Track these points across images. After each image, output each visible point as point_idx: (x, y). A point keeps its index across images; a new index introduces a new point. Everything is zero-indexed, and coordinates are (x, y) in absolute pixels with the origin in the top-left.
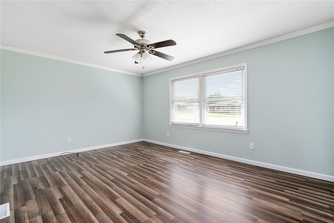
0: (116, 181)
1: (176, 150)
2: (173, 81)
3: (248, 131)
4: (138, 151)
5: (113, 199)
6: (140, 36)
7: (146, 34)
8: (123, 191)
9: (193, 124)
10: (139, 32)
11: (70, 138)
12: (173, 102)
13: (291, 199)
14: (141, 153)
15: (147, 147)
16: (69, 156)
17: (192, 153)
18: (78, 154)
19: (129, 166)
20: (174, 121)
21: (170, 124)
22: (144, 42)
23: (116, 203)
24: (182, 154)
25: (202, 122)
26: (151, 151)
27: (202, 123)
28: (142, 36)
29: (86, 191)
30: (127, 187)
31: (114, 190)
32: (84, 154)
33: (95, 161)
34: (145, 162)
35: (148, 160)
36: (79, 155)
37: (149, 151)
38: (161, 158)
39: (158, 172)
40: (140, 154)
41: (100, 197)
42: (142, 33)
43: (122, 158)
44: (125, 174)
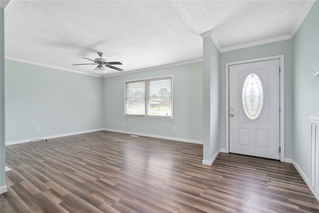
0: (81, 152)
1: (128, 135)
2: (127, 83)
3: (173, 119)
4: (99, 136)
5: (80, 159)
6: (99, 55)
7: (103, 54)
8: (87, 156)
9: (141, 115)
10: (98, 53)
11: (39, 127)
12: (127, 99)
13: (183, 153)
14: (101, 138)
15: (106, 134)
16: (39, 142)
17: (140, 136)
18: (46, 140)
19: (90, 145)
20: (127, 113)
21: (125, 116)
22: (102, 60)
23: (83, 161)
24: (132, 137)
25: (147, 113)
26: (109, 136)
27: (147, 115)
28: (101, 56)
29: (61, 158)
30: (89, 155)
31: (80, 156)
32: (51, 140)
33: (62, 144)
34: (103, 142)
35: (105, 141)
36: (48, 141)
37: (107, 136)
38: (116, 140)
39: (112, 147)
40: (99, 138)
41: (71, 159)
42: (100, 54)
43: (85, 141)
44: (88, 149)
